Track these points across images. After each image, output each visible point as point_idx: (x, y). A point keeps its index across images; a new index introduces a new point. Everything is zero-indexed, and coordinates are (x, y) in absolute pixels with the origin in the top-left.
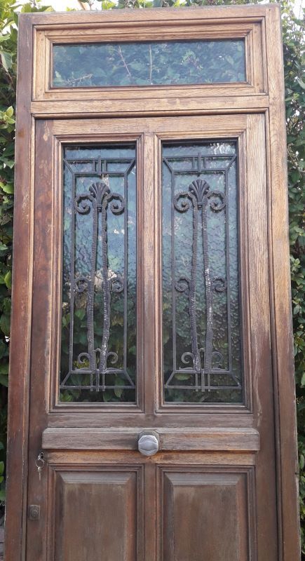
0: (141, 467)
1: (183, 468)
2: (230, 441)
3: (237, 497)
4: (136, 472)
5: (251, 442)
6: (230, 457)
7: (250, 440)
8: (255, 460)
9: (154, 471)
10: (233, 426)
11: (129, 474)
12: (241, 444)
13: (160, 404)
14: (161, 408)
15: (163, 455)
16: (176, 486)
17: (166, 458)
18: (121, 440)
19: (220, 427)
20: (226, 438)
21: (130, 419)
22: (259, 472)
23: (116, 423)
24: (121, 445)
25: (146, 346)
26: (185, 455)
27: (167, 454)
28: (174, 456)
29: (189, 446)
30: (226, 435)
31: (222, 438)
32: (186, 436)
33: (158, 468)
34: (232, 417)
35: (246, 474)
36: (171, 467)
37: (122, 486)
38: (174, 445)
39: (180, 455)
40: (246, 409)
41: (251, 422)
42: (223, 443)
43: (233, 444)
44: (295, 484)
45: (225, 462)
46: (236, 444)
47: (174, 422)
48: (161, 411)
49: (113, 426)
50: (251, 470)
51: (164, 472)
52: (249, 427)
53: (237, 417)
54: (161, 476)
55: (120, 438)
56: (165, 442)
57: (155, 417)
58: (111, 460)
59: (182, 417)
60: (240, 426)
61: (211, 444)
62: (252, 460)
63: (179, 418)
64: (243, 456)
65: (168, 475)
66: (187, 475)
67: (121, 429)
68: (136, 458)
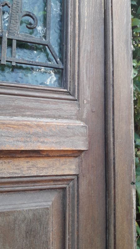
2: (45, 136)
3: (50, 229)
5: (76, 138)
6: (41, 163)
7: (74, 135)
8: (80, 166)
10: (48, 117)
12: (62, 139)
19: (28, 116)
20: (38, 130)
22: (83, 183)
30: (38, 126)
31: (32, 131)
34: (48, 103)
35: (64, 189)
40: (69, 93)
41: (75, 112)
42: (33, 138)
43: (50, 140)
44: (131, 198)
45: (34, 172)
46: (54, 140)
50: (71, 183)
52: (71, 119)
53: (56, 104)
60: (60, 117)
61: (11, 140)
62: (74, 167)
64: (63, 160)
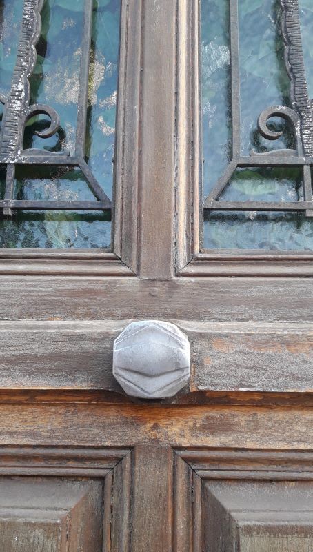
0: (119, 460)
1: (271, 462)
4: (102, 479)
9: (167, 473)
11: (76, 485)
13: (191, 248)
14: (193, 260)
15: (201, 415)
16: (249, 530)
17: (211, 428)
18: (53, 357)
21: (89, 293)
23: (39, 307)
24: (51, 372)
25: (150, 78)
26: (280, 415)
27: (216, 413)
28: (241, 417)
29: (297, 378)
32: (286, 342)
33: (182, 465)
36: (231, 461)
37: (49, 528)
38: (243, 373)
39: (262, 415)
47: (238, 302)
48: (194, 270)
49: (30, 315)
51: (205, 479)
54: (191, 493)
55: (50, 348)
56: (210, 362)
57: (174, 286)
58: (12, 434)
59: (266, 288)
63: (254, 292)
65: (216, 491)
66: (289, 490)
67: (58, 324)
68: (103, 427)
